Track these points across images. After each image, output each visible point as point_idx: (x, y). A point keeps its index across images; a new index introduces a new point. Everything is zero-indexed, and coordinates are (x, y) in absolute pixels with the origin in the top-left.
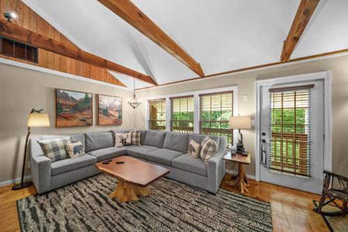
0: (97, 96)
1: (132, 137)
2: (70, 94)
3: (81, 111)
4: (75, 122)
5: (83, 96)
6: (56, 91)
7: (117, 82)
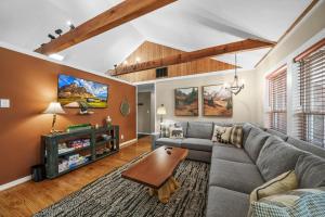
0: (203, 88)
1: (231, 133)
2: (183, 91)
3: (189, 103)
4: (186, 112)
5: (190, 91)
6: (175, 91)
7: (226, 66)
